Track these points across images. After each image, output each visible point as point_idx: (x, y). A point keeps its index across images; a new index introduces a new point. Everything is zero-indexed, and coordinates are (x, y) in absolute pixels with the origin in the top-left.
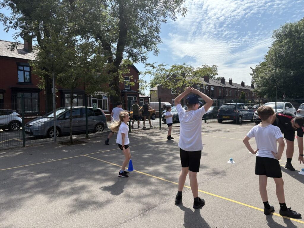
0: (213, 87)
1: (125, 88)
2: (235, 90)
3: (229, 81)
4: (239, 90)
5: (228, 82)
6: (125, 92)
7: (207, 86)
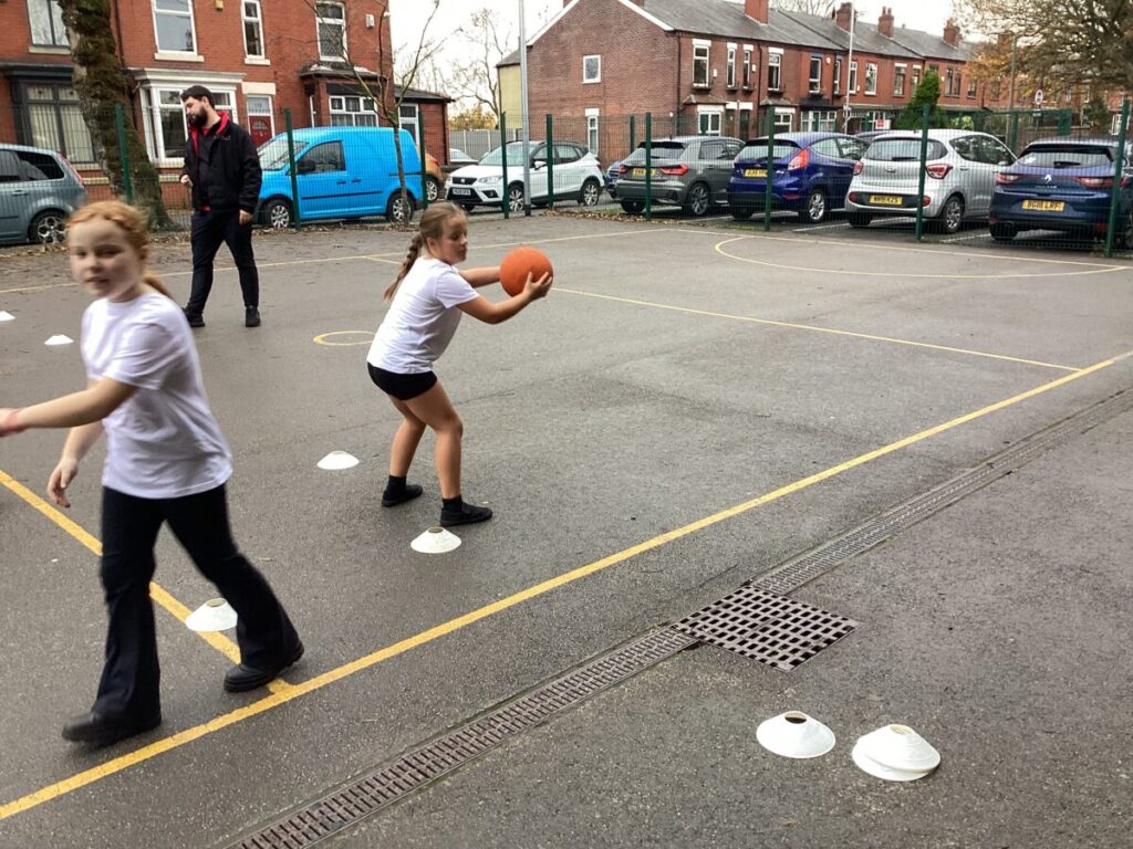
1: (324, 58)
2: (897, 65)
3: (880, 19)
4: (918, 67)
5: (877, 22)
6: (319, 75)
7: (749, 47)
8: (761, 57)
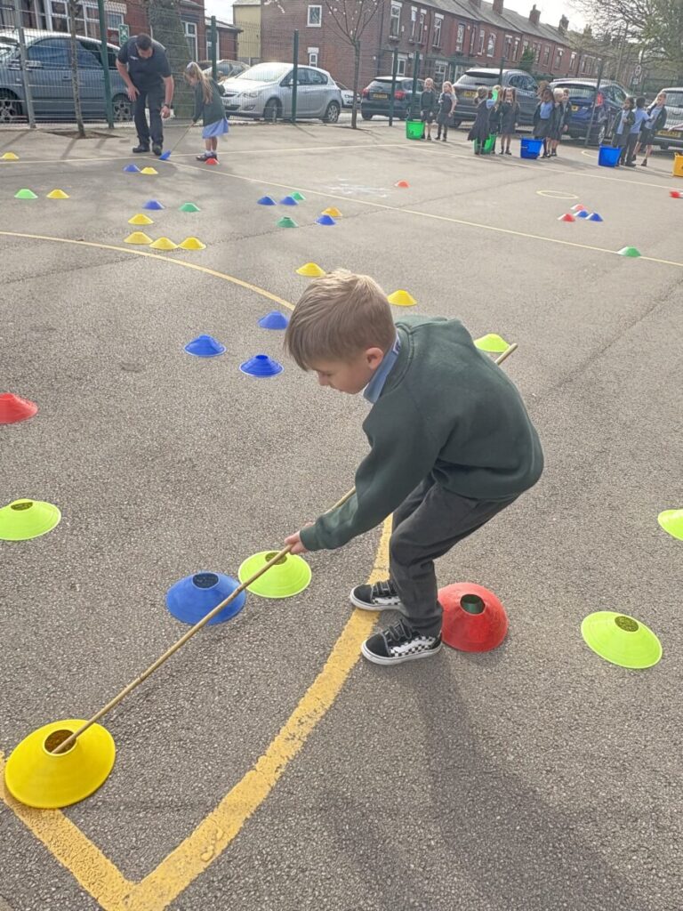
0: (442, 17)
2: (507, 36)
5: (493, 3)
7: (424, 11)
8: (430, 20)
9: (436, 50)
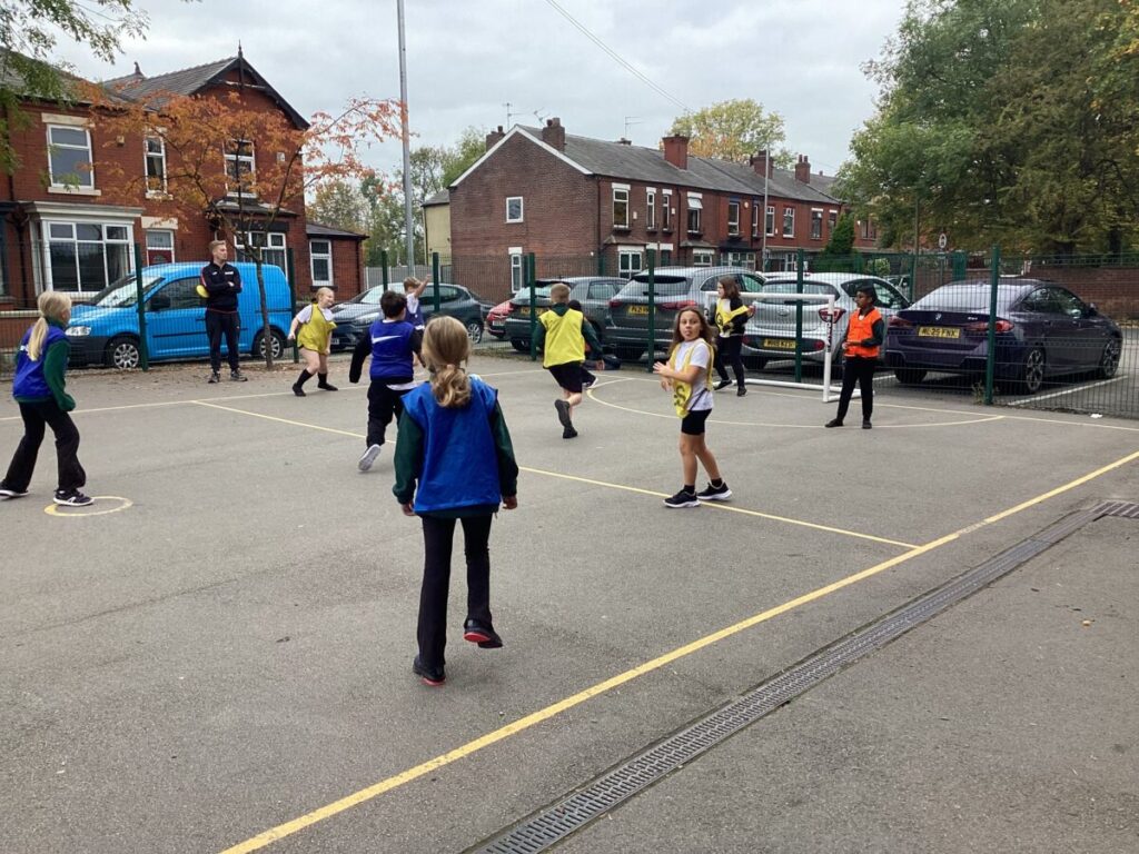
0: (700, 196)
1: (230, 194)
2: (813, 209)
3: (796, 167)
4: (835, 212)
5: (794, 170)
6: (225, 211)
7: (667, 192)
8: (680, 201)
9: (692, 237)
